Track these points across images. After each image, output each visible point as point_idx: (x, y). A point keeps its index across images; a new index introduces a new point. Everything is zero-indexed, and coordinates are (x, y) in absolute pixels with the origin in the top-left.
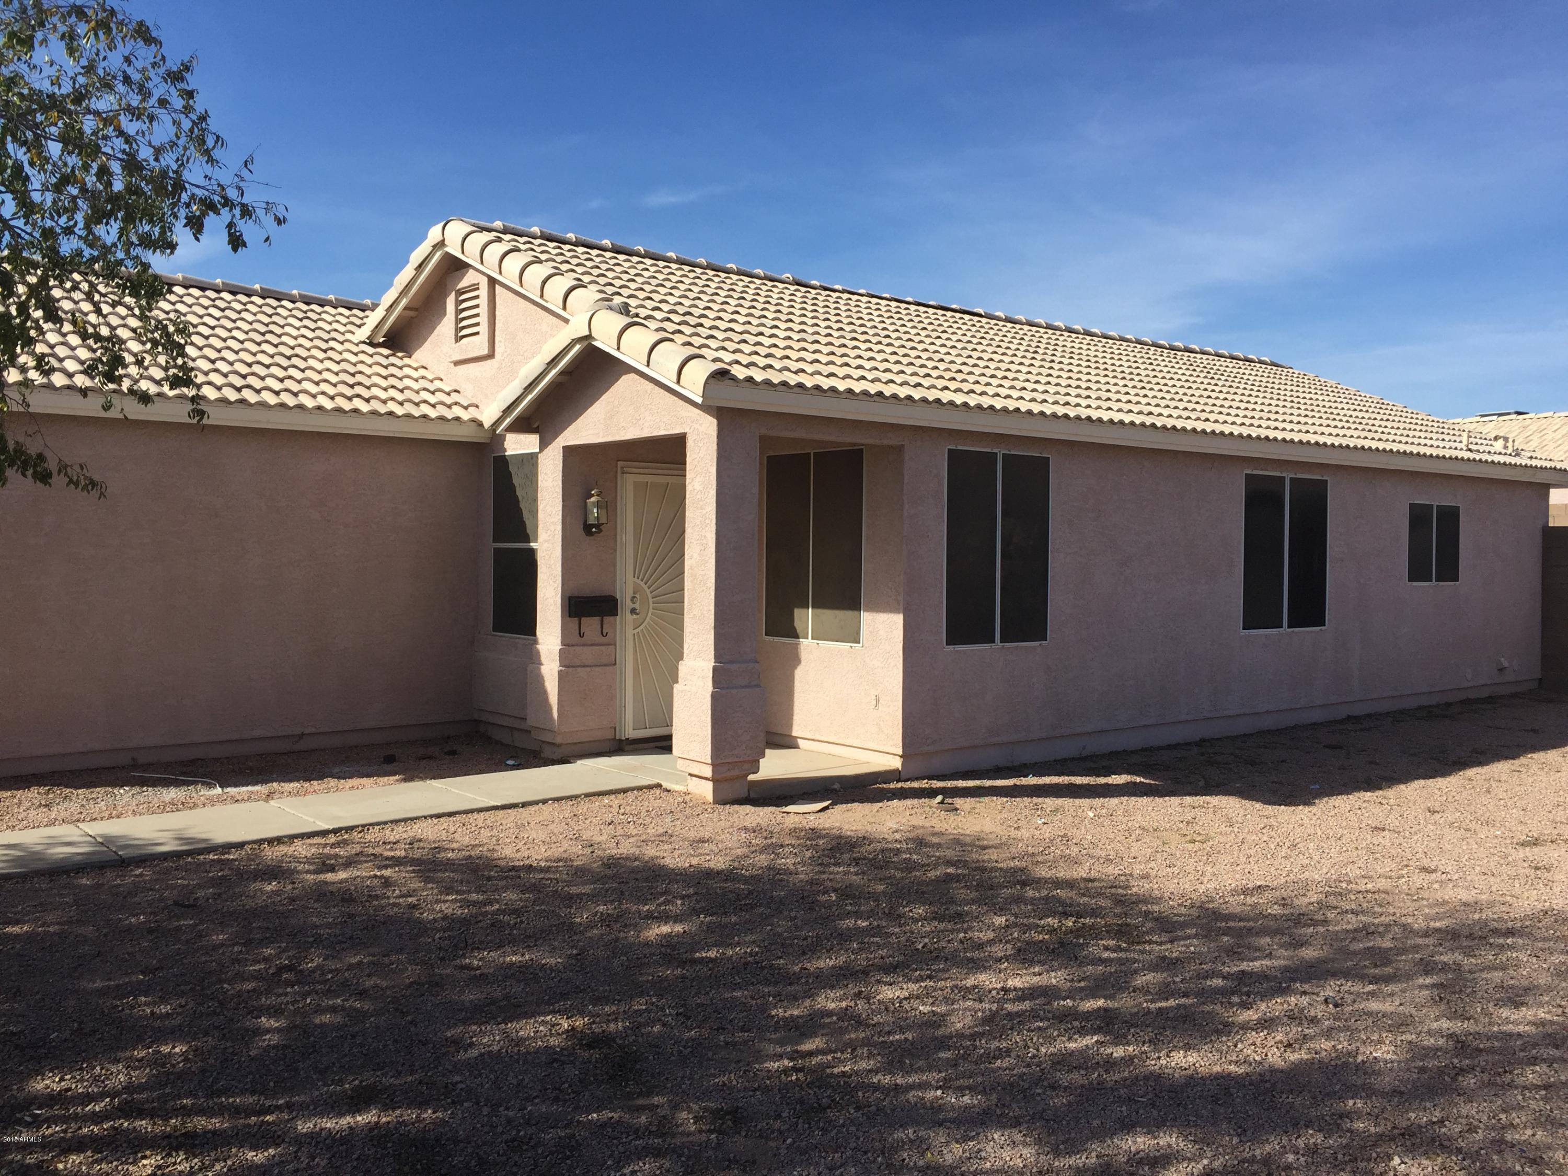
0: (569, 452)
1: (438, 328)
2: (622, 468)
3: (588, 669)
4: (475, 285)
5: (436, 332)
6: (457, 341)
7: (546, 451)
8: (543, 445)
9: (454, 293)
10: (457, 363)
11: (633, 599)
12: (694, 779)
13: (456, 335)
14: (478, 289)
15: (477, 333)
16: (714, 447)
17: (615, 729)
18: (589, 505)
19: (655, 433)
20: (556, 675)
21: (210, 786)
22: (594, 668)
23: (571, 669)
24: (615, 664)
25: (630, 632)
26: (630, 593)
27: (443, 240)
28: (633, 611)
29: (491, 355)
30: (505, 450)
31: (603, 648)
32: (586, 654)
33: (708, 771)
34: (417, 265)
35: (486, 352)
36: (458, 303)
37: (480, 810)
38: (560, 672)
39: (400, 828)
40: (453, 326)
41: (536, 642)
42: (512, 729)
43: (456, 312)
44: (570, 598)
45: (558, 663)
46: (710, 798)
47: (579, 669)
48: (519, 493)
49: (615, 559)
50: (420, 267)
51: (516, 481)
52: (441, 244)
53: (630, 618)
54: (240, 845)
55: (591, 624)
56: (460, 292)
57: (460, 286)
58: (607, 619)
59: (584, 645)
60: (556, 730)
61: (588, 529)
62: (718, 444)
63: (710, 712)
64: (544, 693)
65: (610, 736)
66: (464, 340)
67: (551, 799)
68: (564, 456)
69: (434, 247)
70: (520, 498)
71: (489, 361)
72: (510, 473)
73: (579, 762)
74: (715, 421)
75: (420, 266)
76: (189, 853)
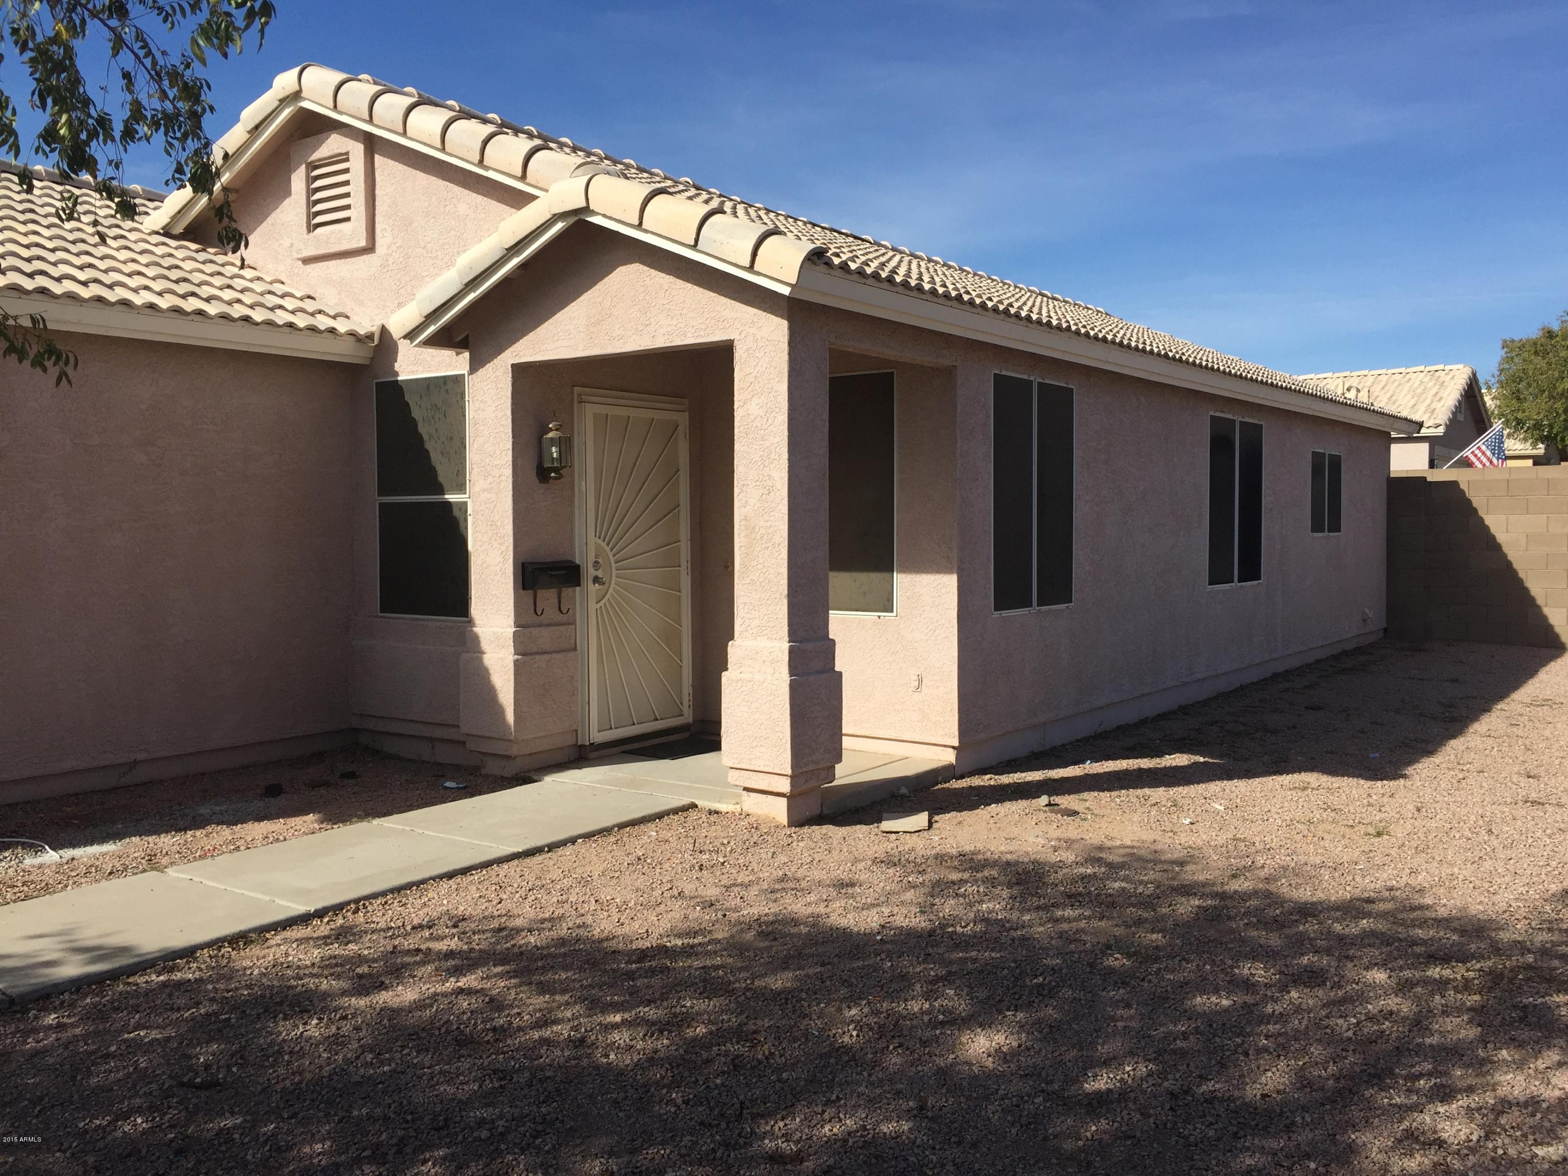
0: (520, 371)
1: (273, 215)
2: (580, 395)
3: (547, 657)
4: (341, 154)
5: (270, 220)
6: (309, 231)
7: (481, 372)
8: (475, 365)
9: (304, 166)
10: (307, 261)
11: (596, 564)
12: (753, 795)
13: (309, 223)
14: (347, 160)
15: (348, 219)
16: (785, 357)
17: (576, 731)
18: (544, 441)
19: (678, 342)
20: (511, 666)
21: (37, 849)
22: (554, 655)
23: (528, 658)
24: (575, 649)
25: (593, 607)
26: (591, 558)
27: (300, 91)
28: (596, 580)
29: (370, 249)
30: (397, 374)
31: (561, 628)
32: (545, 637)
33: (784, 786)
34: (251, 126)
35: (363, 243)
36: (311, 180)
37: (500, 861)
38: (516, 662)
39: (413, 899)
40: (303, 210)
41: (471, 622)
42: (432, 740)
43: (308, 192)
44: (523, 564)
45: (512, 650)
46: (783, 818)
47: (538, 657)
48: (423, 429)
49: (572, 512)
50: (256, 130)
51: (416, 413)
52: (297, 95)
53: (593, 588)
54: (189, 953)
55: (547, 597)
56: (313, 166)
57: (315, 156)
58: (567, 592)
59: (540, 625)
60: (512, 737)
61: (543, 473)
62: (789, 354)
63: (788, 706)
64: (490, 692)
65: (570, 741)
66: (319, 230)
67: (580, 836)
68: (513, 377)
69: (282, 101)
70: (426, 437)
71: (365, 257)
72: (407, 404)
73: (549, 779)
74: (785, 323)
75: (257, 127)
76: (114, 975)
